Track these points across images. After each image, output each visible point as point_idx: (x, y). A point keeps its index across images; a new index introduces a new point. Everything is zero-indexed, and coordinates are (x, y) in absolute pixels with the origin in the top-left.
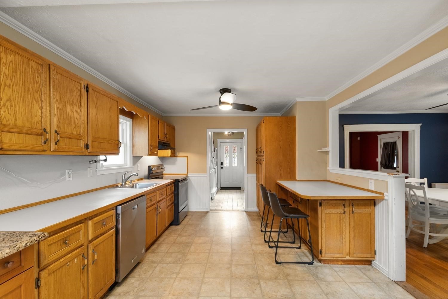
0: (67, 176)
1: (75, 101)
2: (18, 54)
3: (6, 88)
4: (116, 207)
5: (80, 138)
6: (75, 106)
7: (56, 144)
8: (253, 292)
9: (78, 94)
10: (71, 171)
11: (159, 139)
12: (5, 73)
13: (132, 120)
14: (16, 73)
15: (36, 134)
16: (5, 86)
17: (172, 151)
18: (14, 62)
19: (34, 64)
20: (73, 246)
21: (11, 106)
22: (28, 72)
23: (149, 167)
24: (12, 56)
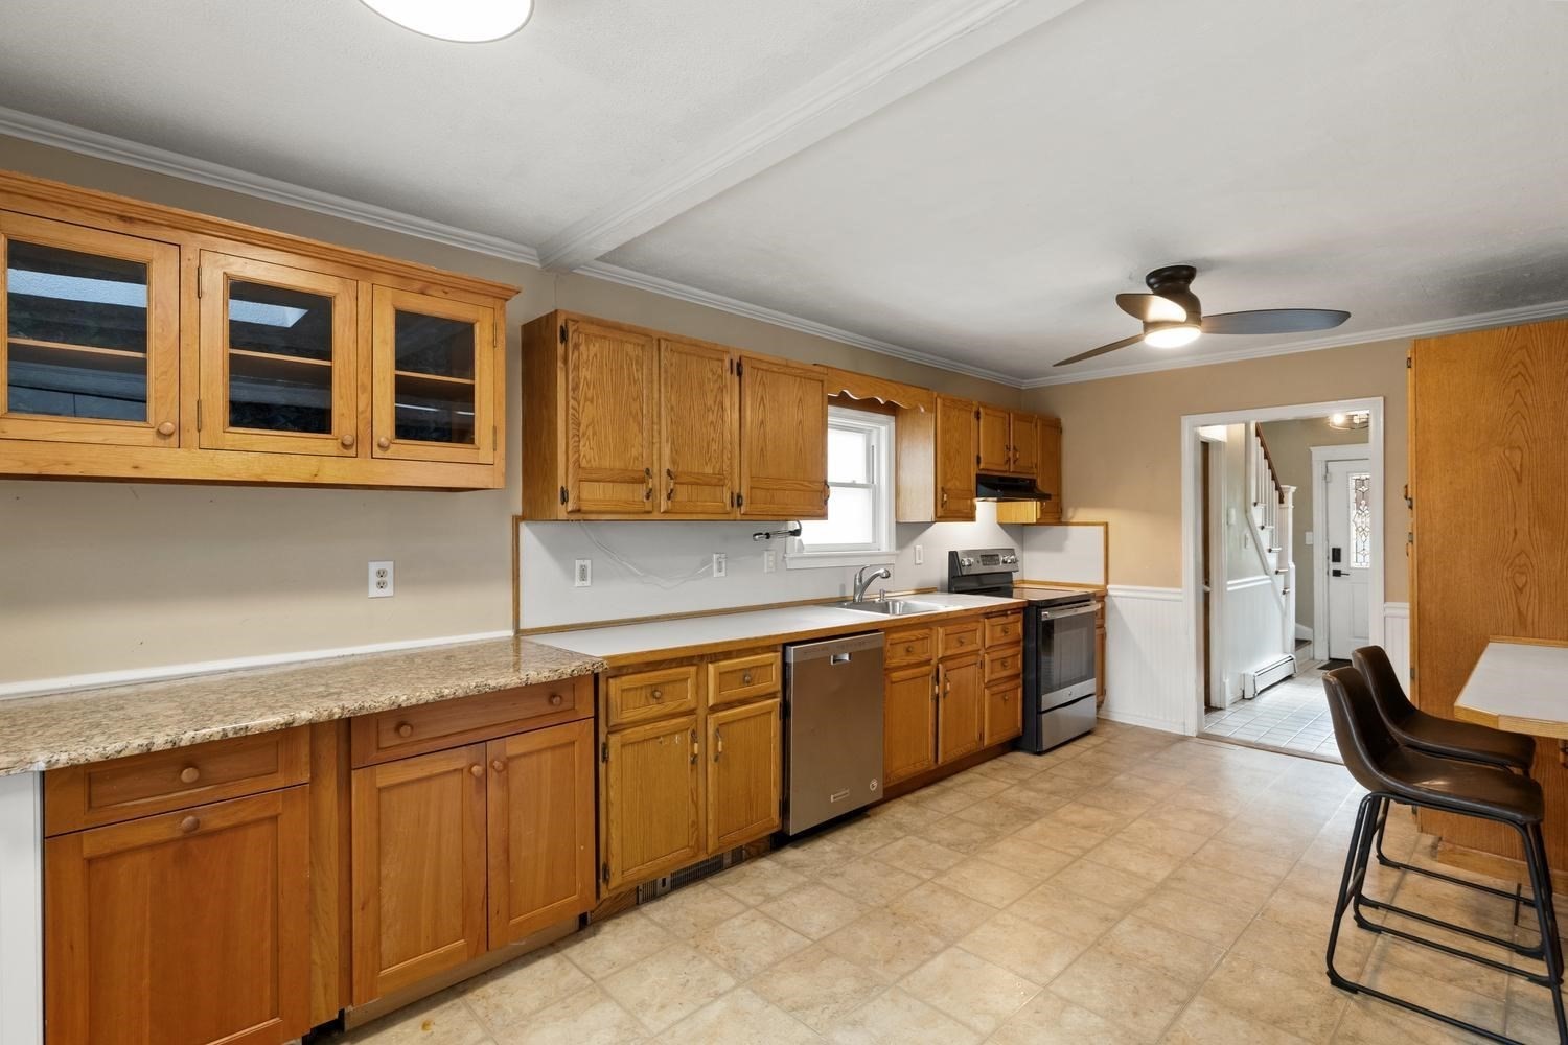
0: (715, 567)
1: (710, 402)
2: (605, 337)
3: (588, 403)
4: (785, 645)
5: (721, 483)
6: (710, 413)
7: (669, 497)
8: (1136, 1014)
9: (717, 385)
10: (723, 556)
11: (982, 466)
12: (586, 379)
13: (893, 418)
14: (602, 373)
15: (634, 481)
16: (586, 400)
17: (1042, 505)
18: (598, 356)
19: (629, 348)
20: (670, 706)
21: (594, 433)
22: (622, 367)
23: (953, 555)
24: (597, 345)
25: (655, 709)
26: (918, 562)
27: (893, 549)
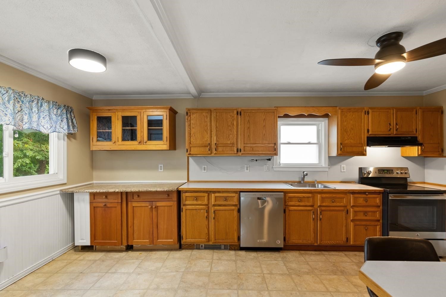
0: (246, 169)
1: (230, 124)
2: (197, 112)
3: (193, 129)
5: (233, 146)
6: (230, 127)
7: (216, 150)
9: (232, 119)
10: (248, 166)
11: (370, 133)
12: (192, 123)
13: (327, 119)
14: (197, 121)
15: (205, 146)
16: (192, 128)
17: (422, 148)
18: (196, 117)
19: (204, 114)
21: (195, 136)
22: (202, 119)
23: (361, 169)
24: (195, 115)
25: (195, 202)
26: (342, 171)
27: (327, 166)
